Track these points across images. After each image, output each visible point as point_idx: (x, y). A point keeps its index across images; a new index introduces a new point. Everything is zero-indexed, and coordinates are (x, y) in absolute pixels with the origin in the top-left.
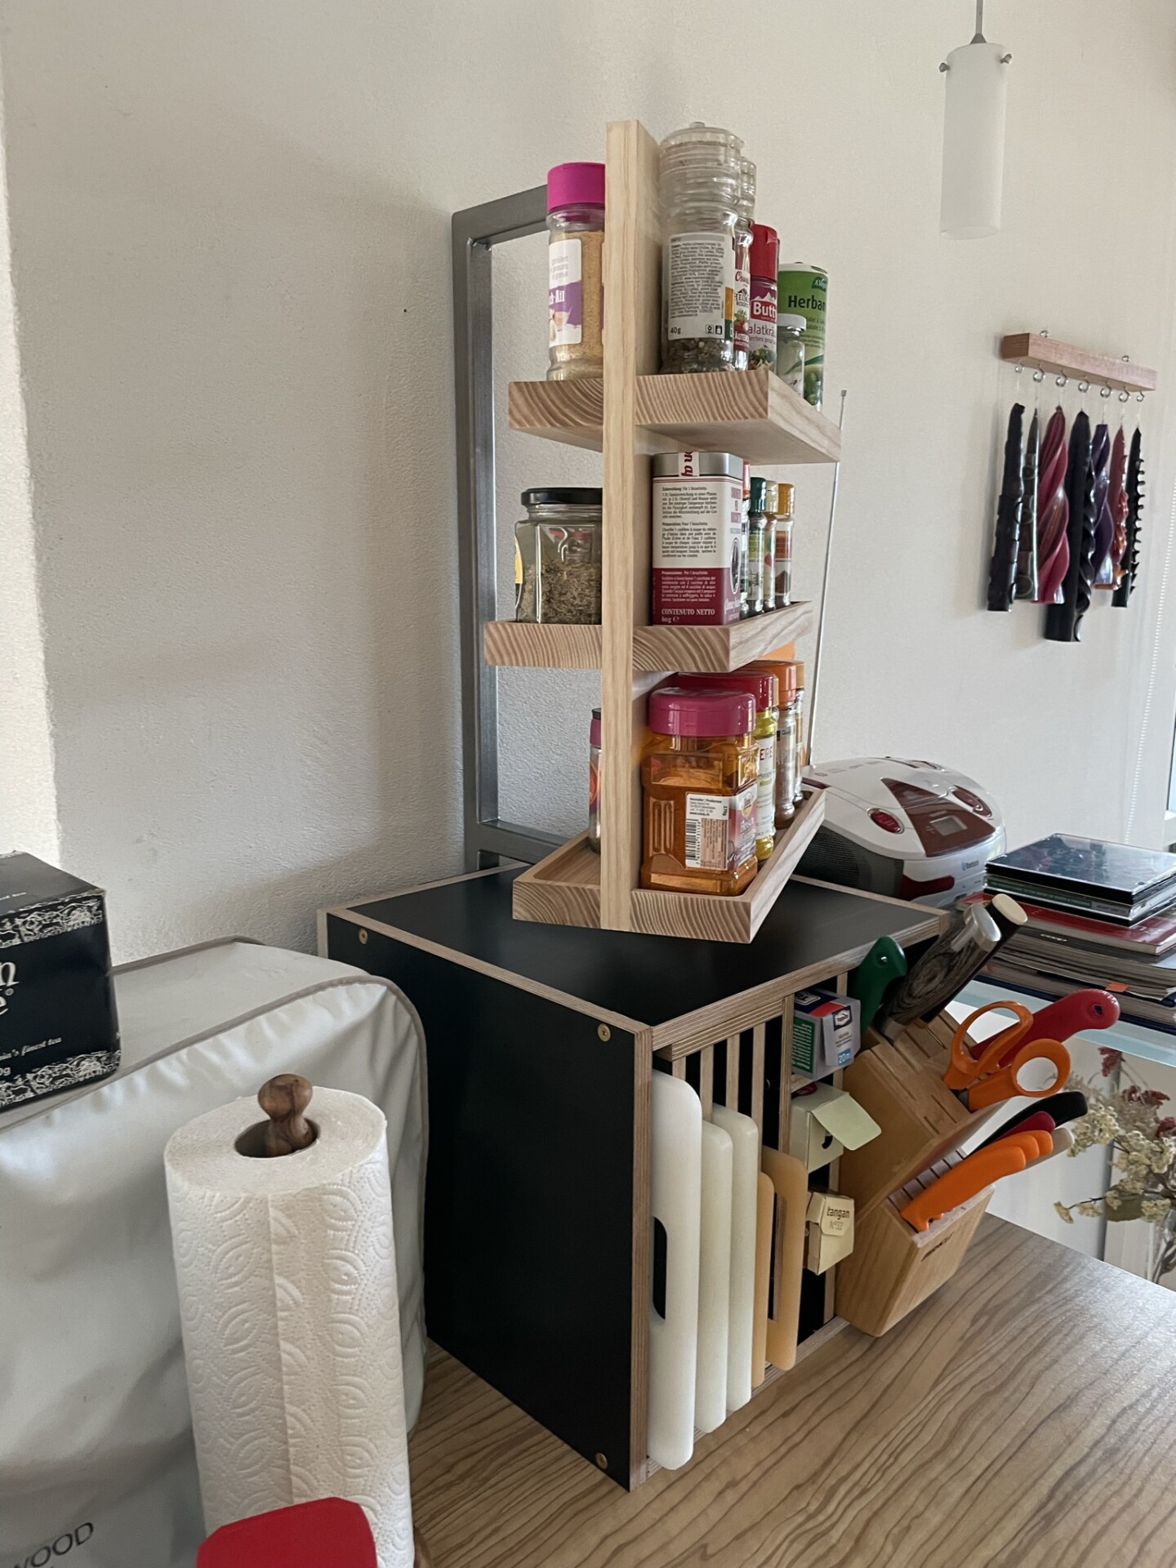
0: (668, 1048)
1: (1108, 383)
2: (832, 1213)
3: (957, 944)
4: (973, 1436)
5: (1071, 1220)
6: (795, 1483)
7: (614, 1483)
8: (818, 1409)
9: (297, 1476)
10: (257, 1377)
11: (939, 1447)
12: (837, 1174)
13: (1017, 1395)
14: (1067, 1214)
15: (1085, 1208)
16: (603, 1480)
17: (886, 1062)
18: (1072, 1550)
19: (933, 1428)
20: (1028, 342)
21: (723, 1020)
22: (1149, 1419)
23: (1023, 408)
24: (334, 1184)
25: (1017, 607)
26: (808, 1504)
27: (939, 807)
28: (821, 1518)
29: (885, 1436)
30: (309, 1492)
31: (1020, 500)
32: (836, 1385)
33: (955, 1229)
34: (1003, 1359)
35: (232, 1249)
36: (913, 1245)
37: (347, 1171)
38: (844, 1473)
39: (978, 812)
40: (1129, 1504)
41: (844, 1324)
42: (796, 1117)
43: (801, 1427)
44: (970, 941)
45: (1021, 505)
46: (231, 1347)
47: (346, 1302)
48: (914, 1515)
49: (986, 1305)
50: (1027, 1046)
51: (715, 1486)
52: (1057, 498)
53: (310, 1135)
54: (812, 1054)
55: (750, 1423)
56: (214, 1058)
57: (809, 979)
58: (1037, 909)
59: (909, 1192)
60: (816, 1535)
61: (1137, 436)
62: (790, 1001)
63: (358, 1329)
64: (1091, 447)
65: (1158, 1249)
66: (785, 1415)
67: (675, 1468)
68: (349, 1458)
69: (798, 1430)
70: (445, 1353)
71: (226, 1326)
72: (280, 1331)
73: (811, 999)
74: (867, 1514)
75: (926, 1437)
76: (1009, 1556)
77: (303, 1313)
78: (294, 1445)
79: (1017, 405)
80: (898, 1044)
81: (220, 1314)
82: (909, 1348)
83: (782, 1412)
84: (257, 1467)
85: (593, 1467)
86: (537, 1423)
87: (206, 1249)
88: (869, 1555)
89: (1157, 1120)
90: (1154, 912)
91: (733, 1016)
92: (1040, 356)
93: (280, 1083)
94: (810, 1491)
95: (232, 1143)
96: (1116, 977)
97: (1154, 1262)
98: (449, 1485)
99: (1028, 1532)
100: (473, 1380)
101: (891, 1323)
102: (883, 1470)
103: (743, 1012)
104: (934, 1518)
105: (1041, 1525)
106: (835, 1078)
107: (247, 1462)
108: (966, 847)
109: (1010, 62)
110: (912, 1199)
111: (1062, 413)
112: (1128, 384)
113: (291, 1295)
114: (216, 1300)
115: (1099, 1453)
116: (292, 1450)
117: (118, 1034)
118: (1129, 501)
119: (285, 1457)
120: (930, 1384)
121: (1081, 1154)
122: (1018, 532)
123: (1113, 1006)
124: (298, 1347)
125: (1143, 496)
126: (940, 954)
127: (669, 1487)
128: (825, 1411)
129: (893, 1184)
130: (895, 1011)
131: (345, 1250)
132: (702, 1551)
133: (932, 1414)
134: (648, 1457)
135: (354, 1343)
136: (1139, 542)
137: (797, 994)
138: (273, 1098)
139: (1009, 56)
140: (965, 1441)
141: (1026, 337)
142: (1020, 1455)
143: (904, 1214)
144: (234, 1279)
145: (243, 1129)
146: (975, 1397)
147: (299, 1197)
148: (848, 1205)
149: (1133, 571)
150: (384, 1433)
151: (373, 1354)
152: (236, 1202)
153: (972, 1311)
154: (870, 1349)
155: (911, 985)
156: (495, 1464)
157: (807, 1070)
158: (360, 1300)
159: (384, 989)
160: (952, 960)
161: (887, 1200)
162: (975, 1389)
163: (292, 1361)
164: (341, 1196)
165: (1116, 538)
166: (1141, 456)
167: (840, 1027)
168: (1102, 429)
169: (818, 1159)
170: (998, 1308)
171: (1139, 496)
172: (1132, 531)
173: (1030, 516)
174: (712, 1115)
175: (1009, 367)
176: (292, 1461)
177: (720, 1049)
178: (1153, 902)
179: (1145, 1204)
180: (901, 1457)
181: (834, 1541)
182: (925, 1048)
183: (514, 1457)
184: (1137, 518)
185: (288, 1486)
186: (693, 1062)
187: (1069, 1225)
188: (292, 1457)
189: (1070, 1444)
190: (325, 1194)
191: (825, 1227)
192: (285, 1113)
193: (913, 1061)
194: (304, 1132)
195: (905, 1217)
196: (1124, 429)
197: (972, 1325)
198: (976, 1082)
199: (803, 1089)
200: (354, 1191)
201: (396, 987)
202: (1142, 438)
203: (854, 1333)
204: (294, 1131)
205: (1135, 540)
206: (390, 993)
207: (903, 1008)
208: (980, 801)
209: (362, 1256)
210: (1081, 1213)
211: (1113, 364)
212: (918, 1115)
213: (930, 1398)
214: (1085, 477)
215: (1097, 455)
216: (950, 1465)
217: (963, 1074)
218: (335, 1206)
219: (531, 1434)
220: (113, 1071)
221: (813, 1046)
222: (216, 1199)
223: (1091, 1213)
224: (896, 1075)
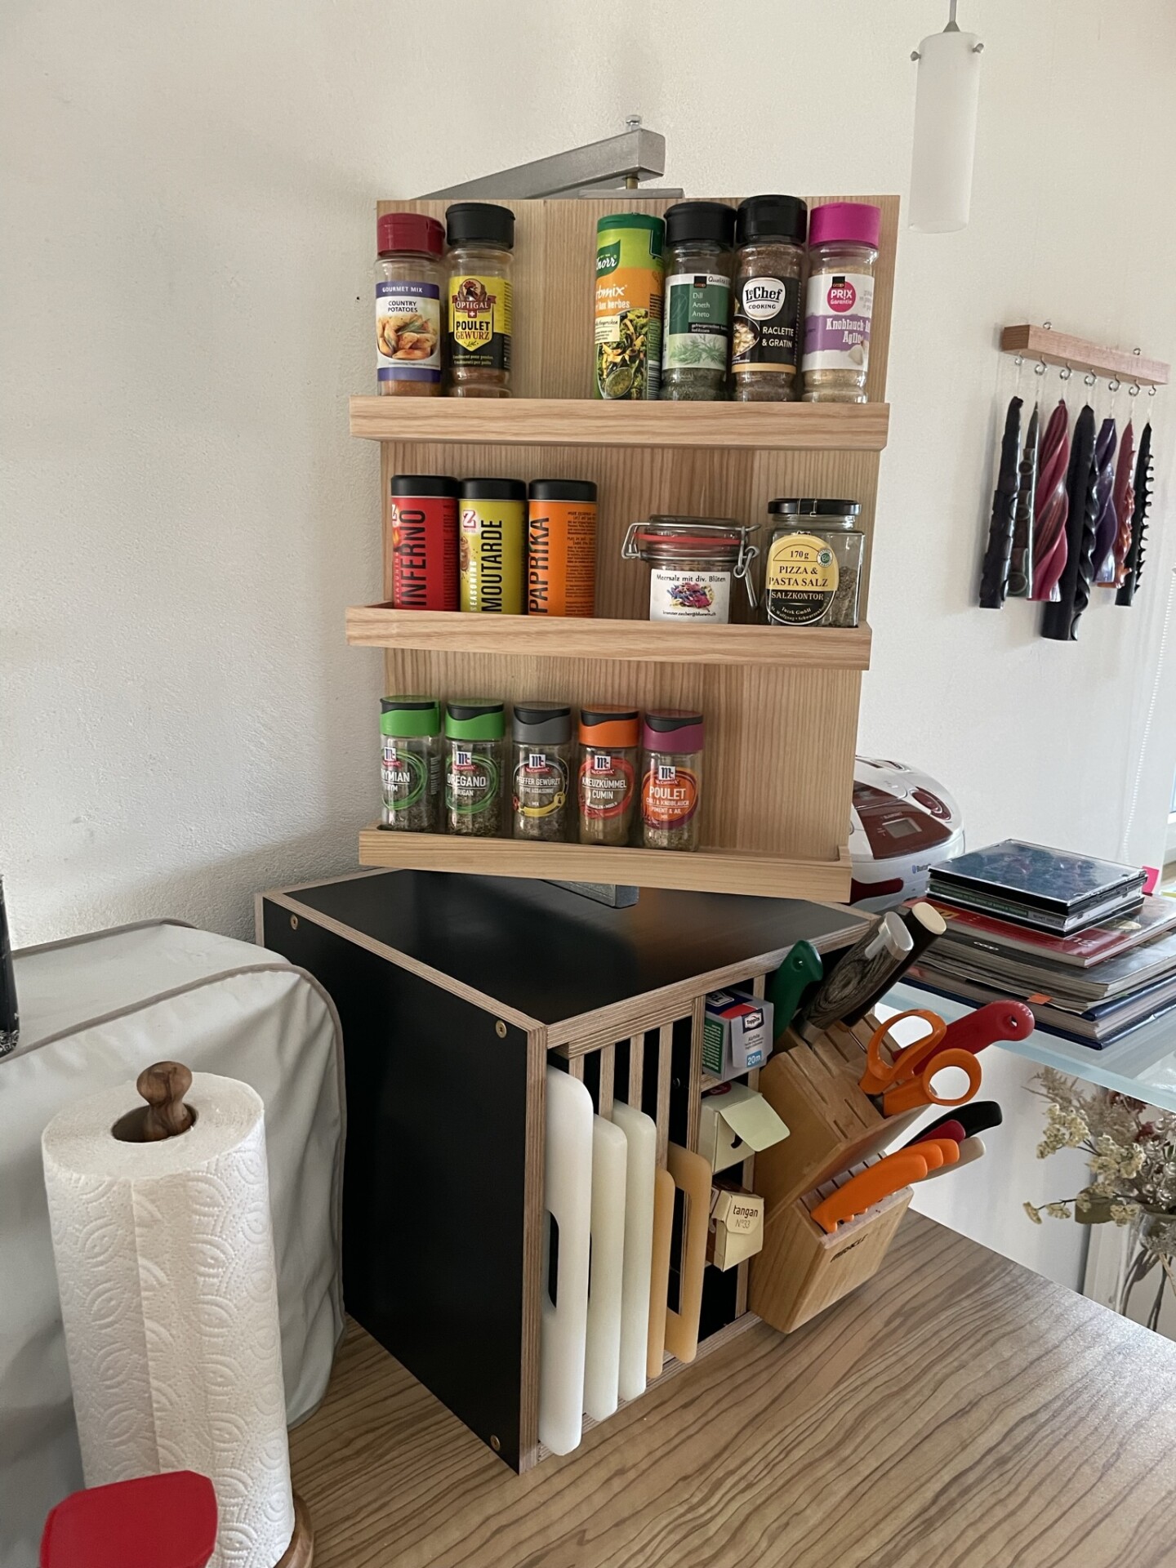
0: (566, 1045)
1: (1117, 377)
2: (739, 1211)
3: (870, 951)
4: (867, 1437)
5: (1039, 1220)
6: (683, 1475)
7: (506, 1465)
8: (717, 1402)
9: (163, 1447)
10: (125, 1352)
11: (830, 1447)
12: (751, 1173)
13: (918, 1399)
14: (1036, 1214)
15: (1053, 1210)
16: (496, 1462)
17: (801, 1065)
18: (946, 1557)
19: (829, 1426)
20: (1028, 334)
21: (625, 1020)
22: (1047, 1430)
23: (1021, 401)
24: (198, 1172)
25: (1010, 604)
26: (692, 1496)
27: (894, 809)
28: (702, 1510)
29: (780, 1432)
30: (176, 1463)
31: (1015, 495)
32: (740, 1379)
33: (869, 1231)
34: (911, 1360)
35: (98, 1229)
36: (820, 1247)
37: (214, 1159)
38: (732, 1467)
39: (937, 815)
40: (1013, 1513)
41: (757, 1319)
42: (706, 1116)
43: (699, 1418)
44: (883, 950)
45: (1016, 501)
46: (98, 1322)
47: (213, 1285)
48: (794, 1512)
49: (903, 1306)
50: (939, 1055)
51: (602, 1473)
52: (1057, 492)
53: (189, 1119)
54: (720, 1055)
55: (649, 1413)
56: (113, 1041)
57: (722, 981)
58: (975, 916)
59: (822, 1192)
60: (694, 1527)
61: (1148, 430)
62: (701, 1004)
63: (226, 1311)
64: (1095, 442)
65: (1132, 1253)
66: (685, 1406)
67: (562, 1453)
68: (218, 1432)
69: (694, 1423)
70: (363, 1330)
71: (93, 1301)
72: (144, 1309)
73: (726, 1000)
74: (747, 1509)
75: (820, 1436)
76: (882, 1557)
77: (168, 1293)
78: (160, 1419)
79: (1015, 398)
80: (818, 1048)
81: (88, 1290)
82: (817, 1348)
83: (682, 1403)
84: (124, 1438)
85: (488, 1448)
86: (440, 1403)
87: (74, 1228)
88: (743, 1550)
89: (1138, 1124)
90: (1093, 923)
91: (636, 1016)
92: (1041, 348)
93: (158, 1071)
94: (696, 1483)
95: (111, 1125)
96: (1040, 988)
97: (1128, 1265)
98: (344, 1460)
99: (905, 1535)
100: (385, 1358)
101: (800, 1321)
102: (771, 1466)
103: (647, 1012)
104: (814, 1516)
105: (919, 1529)
106: (750, 1078)
107: (116, 1431)
108: (918, 850)
109: (982, 51)
110: (824, 1199)
111: (1064, 408)
112: (1139, 378)
113: (155, 1276)
114: (85, 1278)
115: (990, 1460)
116: (157, 1423)
117: (16, 1015)
118: (1135, 498)
119: (151, 1427)
120: (833, 1384)
121: (1050, 1155)
122: (1012, 528)
123: (1027, 1019)
124: (162, 1325)
125: (1151, 492)
126: (855, 961)
127: (559, 1471)
128: (724, 1405)
129: (802, 1186)
130: (812, 1014)
131: (212, 1235)
132: (580, 1537)
133: (830, 1413)
134: (539, 1442)
135: (222, 1323)
136: (1146, 539)
137: (709, 995)
138: (149, 1085)
139: (981, 45)
140: (858, 1440)
141: (1025, 329)
142: (911, 1459)
143: (815, 1215)
144: (101, 1258)
145: (123, 1113)
146: (875, 1398)
147: (161, 1182)
148: (757, 1204)
149: (1138, 570)
150: (256, 1410)
151: (242, 1334)
152: (100, 1185)
153: (888, 1312)
154: (779, 1345)
155: (828, 989)
156: (391, 1442)
157: (715, 1070)
158: (227, 1283)
159: (298, 976)
160: (865, 967)
161: (799, 1201)
162: (878, 1390)
163: (157, 1339)
164: (206, 1183)
165: (1120, 535)
166: (1151, 452)
167: (749, 1029)
168: (1109, 424)
169: (725, 1160)
170: (915, 1310)
171: (1147, 493)
172: (1138, 529)
173: (1027, 512)
174: (612, 1113)
175: (1009, 358)
176: (158, 1434)
177: (623, 1049)
178: (1090, 914)
179: (1114, 1208)
180: (791, 1454)
181: (711, 1533)
182: (845, 1052)
183: (413, 1435)
184: (1145, 515)
185: (156, 1460)
186: (592, 1063)
187: (1036, 1225)
188: (157, 1429)
189: (963, 1449)
190: (189, 1180)
191: (730, 1225)
192: (161, 1099)
193: (830, 1064)
194: (182, 1118)
195: (817, 1219)
196: (1133, 423)
197: (885, 1326)
198: (893, 1086)
199: (716, 1088)
200: (221, 1179)
201: (309, 975)
202: (1152, 433)
203: (766, 1329)
204: (170, 1116)
205: (1142, 538)
206: (303, 981)
207: (820, 1012)
208: (941, 803)
209: (230, 1241)
210: (1050, 1214)
211: (1122, 357)
212: (828, 1119)
213: (831, 1396)
214: (1088, 473)
215: (1103, 450)
216: (839, 1464)
217: (878, 1079)
218: (199, 1192)
219: (435, 1412)
220: (9, 1051)
221: (722, 1049)
222: (81, 1181)
223: (1059, 1215)
224: (810, 1078)
